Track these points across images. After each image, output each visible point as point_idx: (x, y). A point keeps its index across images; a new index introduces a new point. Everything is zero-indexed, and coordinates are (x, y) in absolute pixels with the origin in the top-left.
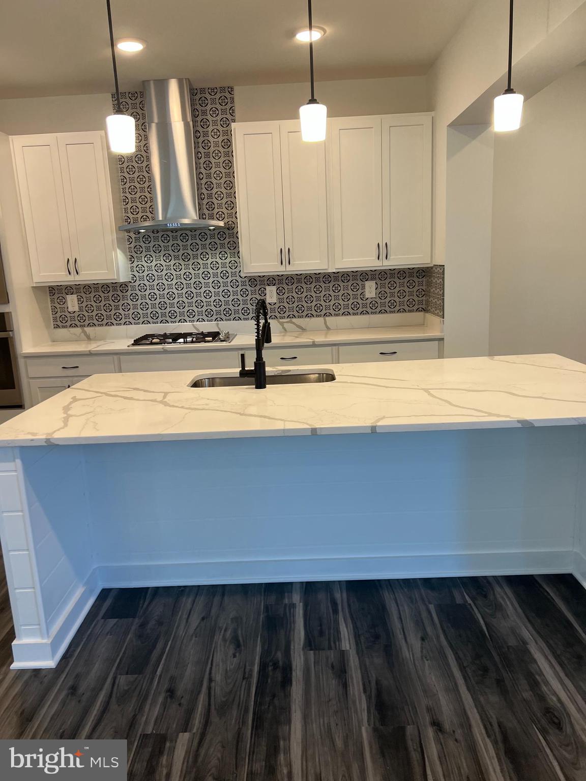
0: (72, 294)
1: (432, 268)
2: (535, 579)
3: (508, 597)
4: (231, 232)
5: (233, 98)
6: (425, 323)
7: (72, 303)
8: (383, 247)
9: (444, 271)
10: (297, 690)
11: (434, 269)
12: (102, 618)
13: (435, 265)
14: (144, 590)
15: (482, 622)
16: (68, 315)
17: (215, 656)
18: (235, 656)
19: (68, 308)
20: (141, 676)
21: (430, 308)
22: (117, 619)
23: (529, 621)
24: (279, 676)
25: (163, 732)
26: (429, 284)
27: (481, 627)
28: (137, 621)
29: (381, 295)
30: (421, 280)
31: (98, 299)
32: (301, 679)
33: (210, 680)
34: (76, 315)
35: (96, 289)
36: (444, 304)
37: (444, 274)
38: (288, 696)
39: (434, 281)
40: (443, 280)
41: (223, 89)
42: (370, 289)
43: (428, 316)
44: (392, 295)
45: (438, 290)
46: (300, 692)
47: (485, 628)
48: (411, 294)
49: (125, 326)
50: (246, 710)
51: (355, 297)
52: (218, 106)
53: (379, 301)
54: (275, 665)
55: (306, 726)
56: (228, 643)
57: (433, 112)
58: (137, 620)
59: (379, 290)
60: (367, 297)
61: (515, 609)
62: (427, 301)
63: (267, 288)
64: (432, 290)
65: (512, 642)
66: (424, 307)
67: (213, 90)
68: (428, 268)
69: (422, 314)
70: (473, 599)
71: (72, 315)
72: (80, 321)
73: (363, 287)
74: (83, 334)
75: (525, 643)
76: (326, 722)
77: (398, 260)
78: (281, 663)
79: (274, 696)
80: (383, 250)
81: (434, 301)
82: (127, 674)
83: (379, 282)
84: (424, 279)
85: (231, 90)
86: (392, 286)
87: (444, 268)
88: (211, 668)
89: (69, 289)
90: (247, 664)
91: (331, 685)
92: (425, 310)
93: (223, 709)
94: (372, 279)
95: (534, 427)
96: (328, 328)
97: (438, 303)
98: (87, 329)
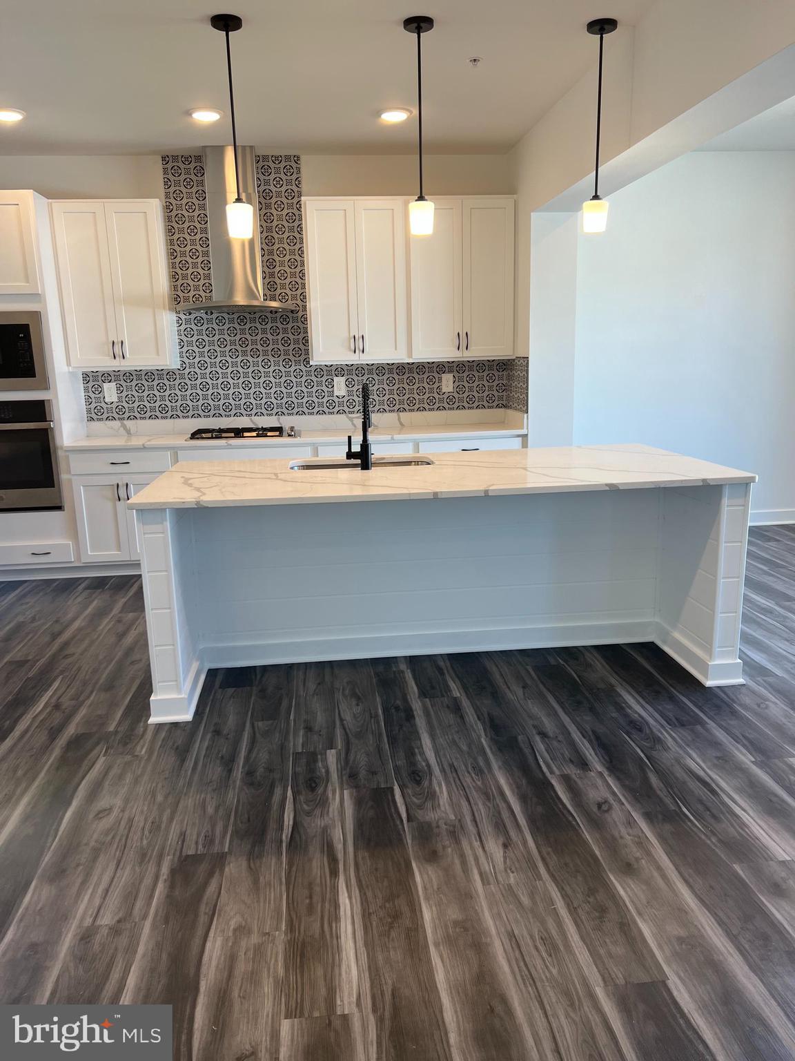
0: (109, 382)
1: (514, 360)
2: (621, 647)
3: (596, 658)
4: (295, 315)
5: (299, 168)
6: (506, 422)
7: (110, 392)
8: (463, 336)
9: (528, 363)
10: (420, 722)
11: (516, 361)
12: (220, 688)
13: (517, 357)
14: (252, 669)
15: (575, 676)
16: (105, 406)
17: (340, 707)
18: (358, 705)
19: (104, 398)
20: (276, 721)
21: (511, 403)
22: (234, 689)
23: (616, 672)
24: (403, 715)
25: (312, 749)
26: (510, 378)
27: (574, 678)
28: (255, 690)
29: (459, 389)
30: (501, 374)
31: (140, 388)
32: (422, 714)
33: (341, 720)
34: (114, 406)
35: (139, 377)
36: (527, 398)
37: (528, 367)
38: (414, 726)
39: (516, 374)
40: (527, 373)
41: (288, 158)
42: (448, 383)
43: (510, 412)
44: (471, 389)
45: (521, 384)
46: (424, 723)
47: (578, 679)
48: (491, 388)
49: (172, 420)
50: (380, 735)
51: (431, 391)
52: (283, 176)
53: (456, 395)
54: (397, 709)
55: (434, 743)
56: (349, 698)
57: (515, 196)
58: (254, 688)
59: (456, 384)
60: (443, 391)
61: (603, 666)
62: (508, 396)
63: (336, 379)
64: (514, 385)
65: (602, 686)
66: (504, 403)
67: (277, 159)
68: (509, 360)
69: (502, 410)
70: (565, 661)
71: (109, 406)
72: (119, 413)
73: (440, 380)
74: (122, 429)
75: (612, 686)
76: (450, 738)
77: (480, 351)
78: (401, 707)
79: (401, 726)
80: (463, 340)
81: (516, 396)
82: (263, 720)
83: (457, 375)
84: (505, 373)
85: (297, 159)
86: (471, 379)
87: (528, 361)
88: (339, 714)
89: (107, 376)
90: (371, 709)
91: (450, 718)
92: (505, 406)
93: (359, 735)
94: (449, 372)
95: (619, 490)
96: (401, 424)
97: (521, 397)
98: (128, 423)
